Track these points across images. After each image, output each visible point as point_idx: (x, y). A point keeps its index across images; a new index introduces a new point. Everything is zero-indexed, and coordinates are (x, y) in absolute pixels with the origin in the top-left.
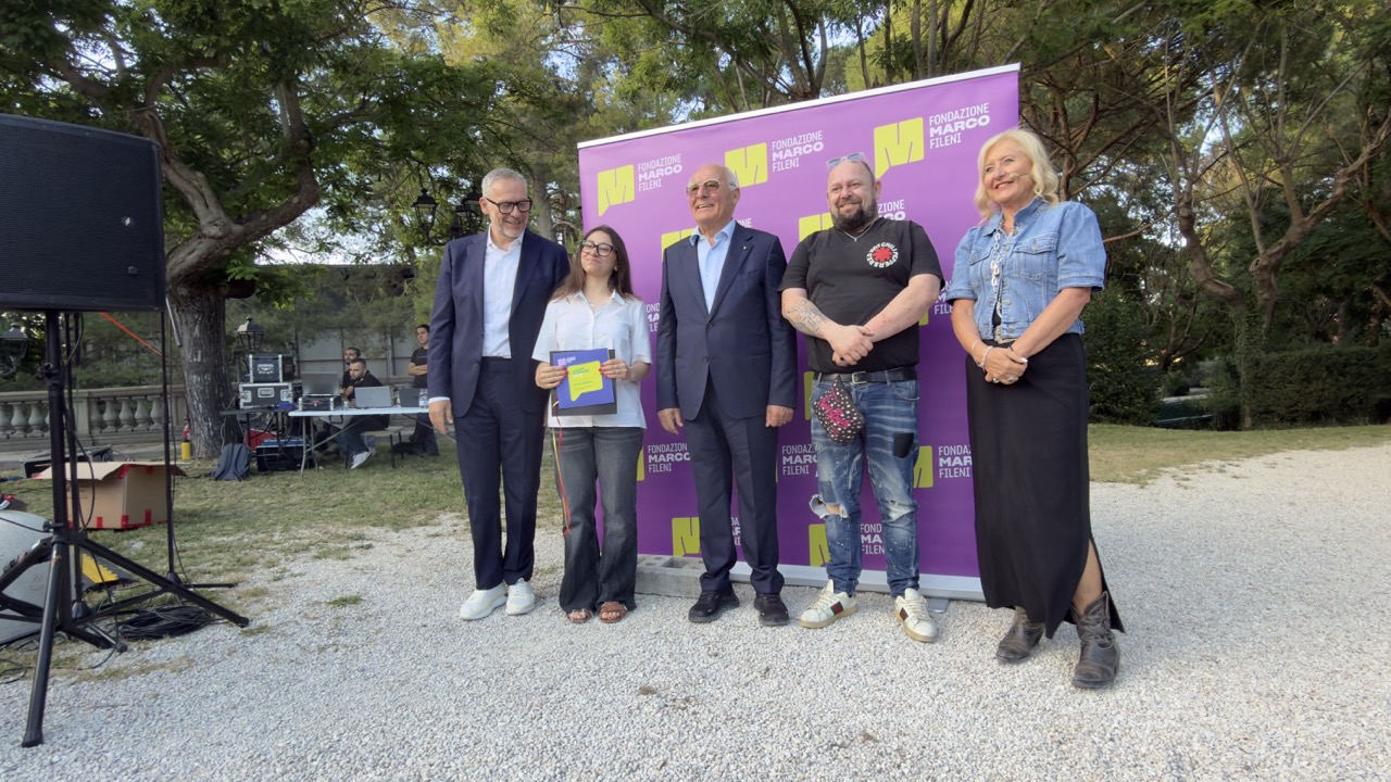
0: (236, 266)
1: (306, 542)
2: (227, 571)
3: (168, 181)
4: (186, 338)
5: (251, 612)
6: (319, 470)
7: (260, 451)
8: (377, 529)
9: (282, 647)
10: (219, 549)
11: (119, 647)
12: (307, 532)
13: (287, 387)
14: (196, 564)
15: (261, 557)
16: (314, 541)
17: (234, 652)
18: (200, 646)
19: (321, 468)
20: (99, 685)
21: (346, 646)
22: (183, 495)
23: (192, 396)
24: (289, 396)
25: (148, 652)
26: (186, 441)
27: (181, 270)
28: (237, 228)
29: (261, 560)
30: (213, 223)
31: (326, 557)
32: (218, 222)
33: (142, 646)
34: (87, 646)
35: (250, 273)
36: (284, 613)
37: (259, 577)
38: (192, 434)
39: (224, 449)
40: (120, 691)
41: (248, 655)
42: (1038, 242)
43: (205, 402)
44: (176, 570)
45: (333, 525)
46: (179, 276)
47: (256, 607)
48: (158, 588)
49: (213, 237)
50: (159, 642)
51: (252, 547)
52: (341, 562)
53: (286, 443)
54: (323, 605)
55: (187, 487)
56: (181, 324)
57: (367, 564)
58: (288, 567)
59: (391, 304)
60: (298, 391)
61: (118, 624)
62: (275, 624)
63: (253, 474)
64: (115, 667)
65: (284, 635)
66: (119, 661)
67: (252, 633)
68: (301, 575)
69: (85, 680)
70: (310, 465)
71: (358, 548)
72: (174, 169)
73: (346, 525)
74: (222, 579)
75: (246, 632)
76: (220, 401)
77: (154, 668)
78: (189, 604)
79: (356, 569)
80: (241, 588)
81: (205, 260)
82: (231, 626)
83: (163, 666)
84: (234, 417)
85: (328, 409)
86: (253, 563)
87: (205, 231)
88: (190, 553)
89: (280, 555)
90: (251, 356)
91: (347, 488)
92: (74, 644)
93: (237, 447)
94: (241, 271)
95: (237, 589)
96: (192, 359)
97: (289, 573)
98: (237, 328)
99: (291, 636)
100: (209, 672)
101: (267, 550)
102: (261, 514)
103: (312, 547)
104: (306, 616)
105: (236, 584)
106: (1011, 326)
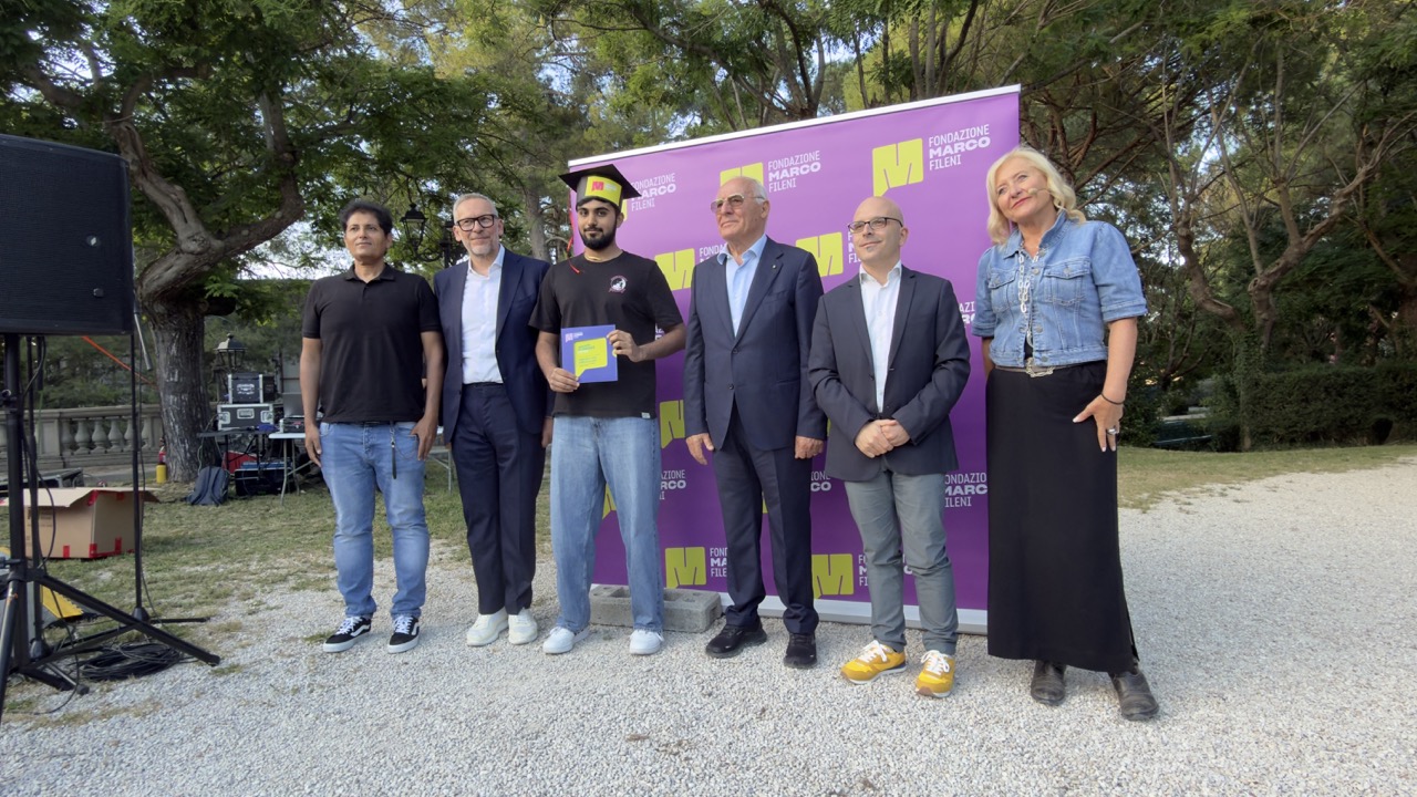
0: (215, 282)
1: (284, 572)
2: (200, 604)
3: (143, 193)
4: (163, 356)
5: (223, 649)
6: (300, 494)
7: (238, 474)
9: (254, 687)
10: (192, 579)
11: (80, 688)
12: (285, 562)
13: (267, 408)
14: (167, 597)
15: (236, 588)
16: (292, 571)
17: (203, 693)
19: (303, 491)
20: (56, 731)
21: (322, 687)
22: (156, 521)
23: (168, 416)
24: (269, 418)
25: (111, 694)
26: (162, 463)
27: (158, 286)
28: (217, 244)
29: (236, 592)
30: (191, 238)
31: (304, 588)
32: (197, 237)
33: (105, 688)
34: (46, 688)
35: (229, 289)
36: (260, 650)
37: (233, 611)
38: (168, 456)
39: (201, 473)
40: (79, 738)
41: (219, 696)
42: (1070, 267)
43: (182, 423)
44: (143, 606)
45: (314, 554)
46: (156, 292)
47: (228, 644)
48: (123, 625)
49: (192, 253)
50: (123, 683)
51: (226, 579)
52: (320, 593)
53: (266, 466)
54: (300, 641)
55: (162, 512)
56: (158, 342)
58: (264, 600)
60: (279, 412)
61: (79, 664)
62: (247, 662)
63: (232, 499)
64: (75, 710)
65: (257, 674)
66: (80, 704)
67: (222, 672)
68: (277, 608)
69: (41, 725)
70: (291, 489)
72: (152, 183)
74: (194, 613)
75: (216, 672)
76: (198, 421)
77: (116, 712)
78: (156, 642)
79: (336, 601)
80: (213, 623)
81: (183, 276)
82: (202, 665)
83: (126, 710)
84: (212, 439)
86: (227, 595)
87: (184, 246)
88: (161, 584)
89: (256, 586)
90: (230, 376)
92: (32, 686)
93: (215, 470)
94: (220, 288)
95: (209, 623)
96: (169, 378)
97: (265, 606)
98: (217, 345)
99: (265, 675)
100: (175, 717)
101: (242, 580)
102: (238, 541)
103: (290, 578)
104: (281, 654)
105: (209, 618)
106: (1044, 355)
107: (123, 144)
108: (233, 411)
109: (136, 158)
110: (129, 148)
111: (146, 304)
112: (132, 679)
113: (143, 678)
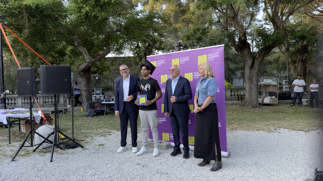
2: (84, 138)
5: (85, 146)
6: (108, 115)
7: (96, 110)
9: (88, 152)
11: (64, 149)
15: (90, 135)
17: (80, 152)
18: (76, 151)
24: (103, 98)
27: (82, 69)
28: (93, 60)
30: (88, 59)
33: (67, 150)
34: (59, 149)
36: (91, 146)
37: (88, 139)
39: (89, 110)
41: (83, 153)
42: (203, 86)
43: (86, 98)
45: (106, 129)
52: (104, 137)
53: (102, 109)
54: (97, 145)
55: (81, 118)
57: (109, 138)
58: (94, 138)
61: (64, 146)
62: (88, 148)
63: (95, 116)
64: (63, 152)
69: (58, 154)
75: (83, 149)
76: (89, 98)
78: (75, 143)
79: (106, 139)
80: (85, 141)
81: (86, 67)
83: (69, 153)
84: (91, 103)
87: (86, 61)
89: (93, 135)
90: (95, 89)
93: (92, 109)
94: (93, 69)
96: (84, 88)
98: (96, 78)
99: (90, 150)
101: (91, 134)
102: (93, 126)
103: (100, 134)
107: (75, 40)
109: (77, 43)
111: (79, 73)
112: (71, 149)
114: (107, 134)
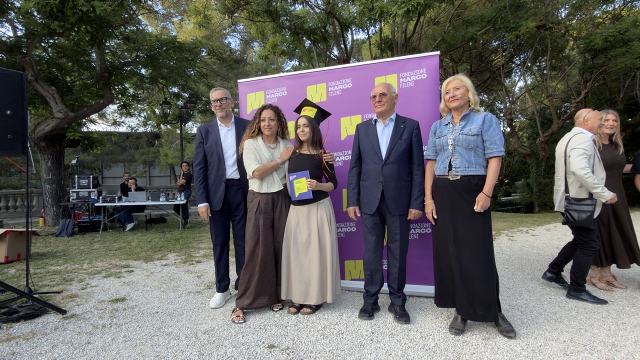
0: (71, 132)
1: (100, 269)
2: (59, 285)
3: (36, 90)
4: (44, 166)
5: (68, 307)
6: (109, 232)
7: (79, 222)
8: (136, 262)
9: (83, 325)
10: (55, 273)
12: (101, 264)
13: (94, 191)
14: (42, 281)
15: (76, 277)
16: (104, 269)
17: (58, 328)
21: (116, 324)
22: (38, 245)
23: (46, 195)
24: (95, 196)
25: (12, 329)
26: (42, 217)
27: (43, 134)
28: (72, 114)
29: (76, 279)
30: (59, 111)
31: (109, 277)
32: (62, 111)
33: (9, 326)
35: (77, 136)
36: (86, 307)
37: (74, 288)
38: (46, 214)
39: (61, 222)
41: (65, 330)
42: (472, 130)
43: (52, 198)
44: (30, 285)
45: (114, 260)
46: (42, 136)
47: (71, 304)
48: (19, 296)
49: (59, 118)
50: (18, 324)
51: (72, 272)
52: (117, 279)
53: (93, 219)
54: (106, 303)
56: (42, 160)
57: (130, 280)
58: (90, 282)
59: (149, 151)
60: (100, 193)
62: (80, 313)
63: (76, 234)
65: (84, 319)
67: (67, 318)
68: (96, 286)
70: (105, 229)
71: (126, 272)
72: (40, 85)
73: (121, 259)
74: (55, 289)
75: (64, 318)
76: (60, 197)
77: (14, 338)
78: (35, 303)
79: (124, 283)
80: (64, 294)
81: (55, 129)
82: (58, 315)
83: (19, 337)
84: (67, 206)
85: (115, 202)
86: (71, 280)
87: (55, 115)
88: (39, 275)
89: (86, 276)
90: (76, 176)
91: (123, 241)
93: (68, 221)
94: (73, 135)
95: (62, 294)
96: (47, 177)
97: (90, 285)
98: (71, 162)
99: (88, 319)
100: (43, 340)
101: (79, 273)
102: (78, 254)
103: (103, 272)
104: (97, 309)
105: (62, 292)
106: (457, 170)
107: (27, 67)
108: (78, 193)
109: (33, 74)
110: (30, 69)
111: (37, 142)
112: (23, 322)
113: (28, 321)
114: (123, 271)
